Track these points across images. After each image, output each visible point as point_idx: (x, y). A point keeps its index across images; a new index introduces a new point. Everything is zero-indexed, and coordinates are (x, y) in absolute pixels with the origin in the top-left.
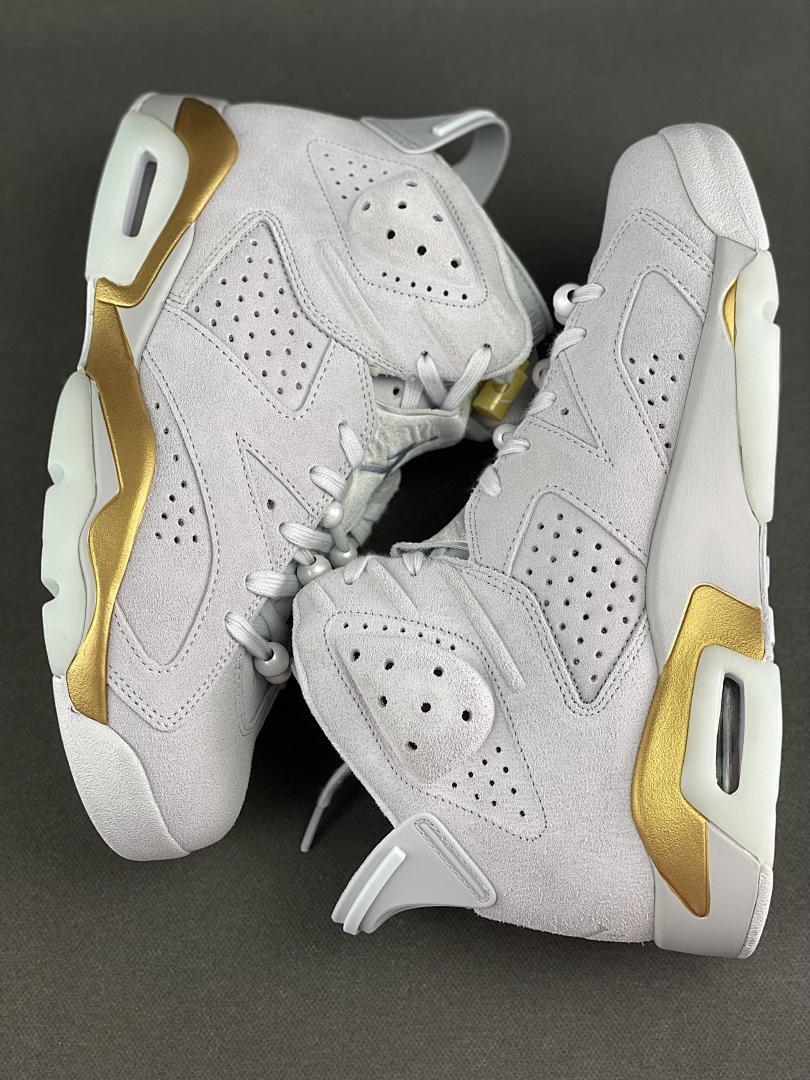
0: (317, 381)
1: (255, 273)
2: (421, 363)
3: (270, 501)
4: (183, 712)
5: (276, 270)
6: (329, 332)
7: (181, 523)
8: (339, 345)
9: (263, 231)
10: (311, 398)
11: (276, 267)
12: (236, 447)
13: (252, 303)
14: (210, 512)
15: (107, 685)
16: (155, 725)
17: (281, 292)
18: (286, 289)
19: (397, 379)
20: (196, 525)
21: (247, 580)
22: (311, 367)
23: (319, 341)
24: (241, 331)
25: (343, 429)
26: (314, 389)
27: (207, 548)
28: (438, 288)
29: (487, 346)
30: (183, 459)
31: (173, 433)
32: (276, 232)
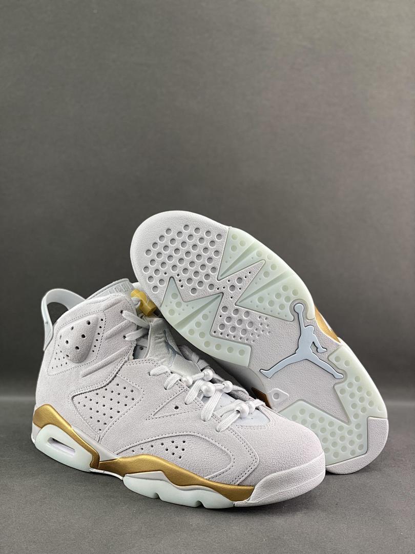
0: (131, 383)
1: (89, 404)
2: (128, 338)
3: (175, 408)
4: (252, 454)
6: (113, 376)
7: (177, 447)
8: (119, 373)
9: (75, 399)
10: (137, 387)
11: (88, 395)
12: (151, 421)
13: (99, 407)
14: (174, 434)
15: (238, 485)
16: (255, 466)
17: (97, 394)
18: (97, 392)
19: (135, 348)
20: (178, 441)
21: (205, 421)
22: (126, 385)
23: (116, 380)
24: (109, 413)
25: (151, 373)
26: (134, 385)
27: (189, 437)
28: (99, 330)
29: (122, 312)
30: (153, 443)
31: (144, 446)
32: (77, 394)
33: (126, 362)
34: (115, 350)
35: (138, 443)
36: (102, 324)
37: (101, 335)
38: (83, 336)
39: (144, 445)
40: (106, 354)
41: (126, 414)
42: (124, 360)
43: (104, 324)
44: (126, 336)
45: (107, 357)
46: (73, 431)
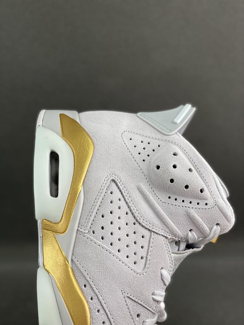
0: (150, 253)
1: (115, 208)
2: (190, 234)
3: (138, 315)
5: (122, 203)
6: (150, 228)
8: (155, 234)
9: (113, 184)
10: (148, 262)
11: (123, 202)
13: (116, 223)
17: (127, 214)
18: (129, 211)
22: (146, 247)
23: (147, 233)
24: (115, 239)
25: (162, 271)
26: (149, 258)
28: (195, 202)
29: (217, 224)
30: (102, 311)
31: (95, 300)
32: (119, 185)
33: (166, 238)
34: (177, 224)
35: (97, 291)
36: (202, 205)
37: (190, 205)
38: (187, 187)
39: (97, 301)
40: (170, 214)
41: (121, 263)
42: (167, 236)
43: (203, 207)
44: (192, 232)
45: (168, 216)
46: (79, 192)
